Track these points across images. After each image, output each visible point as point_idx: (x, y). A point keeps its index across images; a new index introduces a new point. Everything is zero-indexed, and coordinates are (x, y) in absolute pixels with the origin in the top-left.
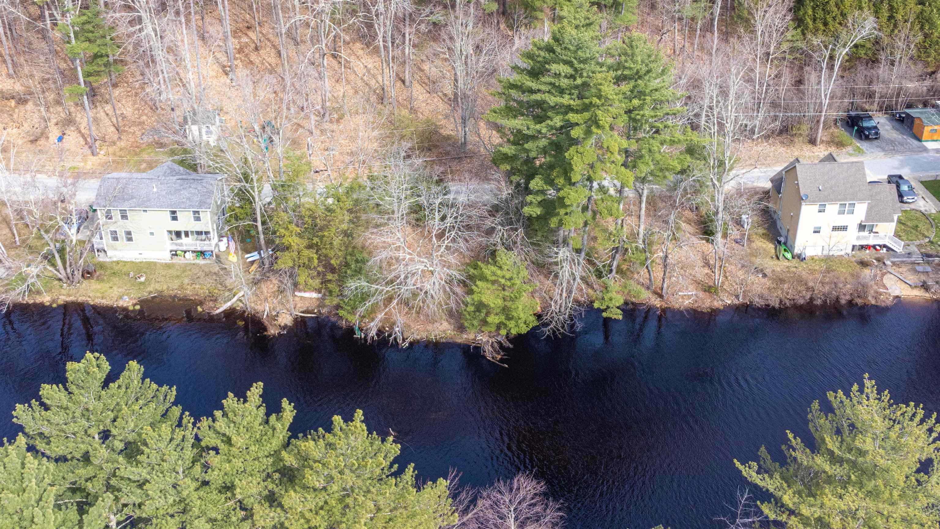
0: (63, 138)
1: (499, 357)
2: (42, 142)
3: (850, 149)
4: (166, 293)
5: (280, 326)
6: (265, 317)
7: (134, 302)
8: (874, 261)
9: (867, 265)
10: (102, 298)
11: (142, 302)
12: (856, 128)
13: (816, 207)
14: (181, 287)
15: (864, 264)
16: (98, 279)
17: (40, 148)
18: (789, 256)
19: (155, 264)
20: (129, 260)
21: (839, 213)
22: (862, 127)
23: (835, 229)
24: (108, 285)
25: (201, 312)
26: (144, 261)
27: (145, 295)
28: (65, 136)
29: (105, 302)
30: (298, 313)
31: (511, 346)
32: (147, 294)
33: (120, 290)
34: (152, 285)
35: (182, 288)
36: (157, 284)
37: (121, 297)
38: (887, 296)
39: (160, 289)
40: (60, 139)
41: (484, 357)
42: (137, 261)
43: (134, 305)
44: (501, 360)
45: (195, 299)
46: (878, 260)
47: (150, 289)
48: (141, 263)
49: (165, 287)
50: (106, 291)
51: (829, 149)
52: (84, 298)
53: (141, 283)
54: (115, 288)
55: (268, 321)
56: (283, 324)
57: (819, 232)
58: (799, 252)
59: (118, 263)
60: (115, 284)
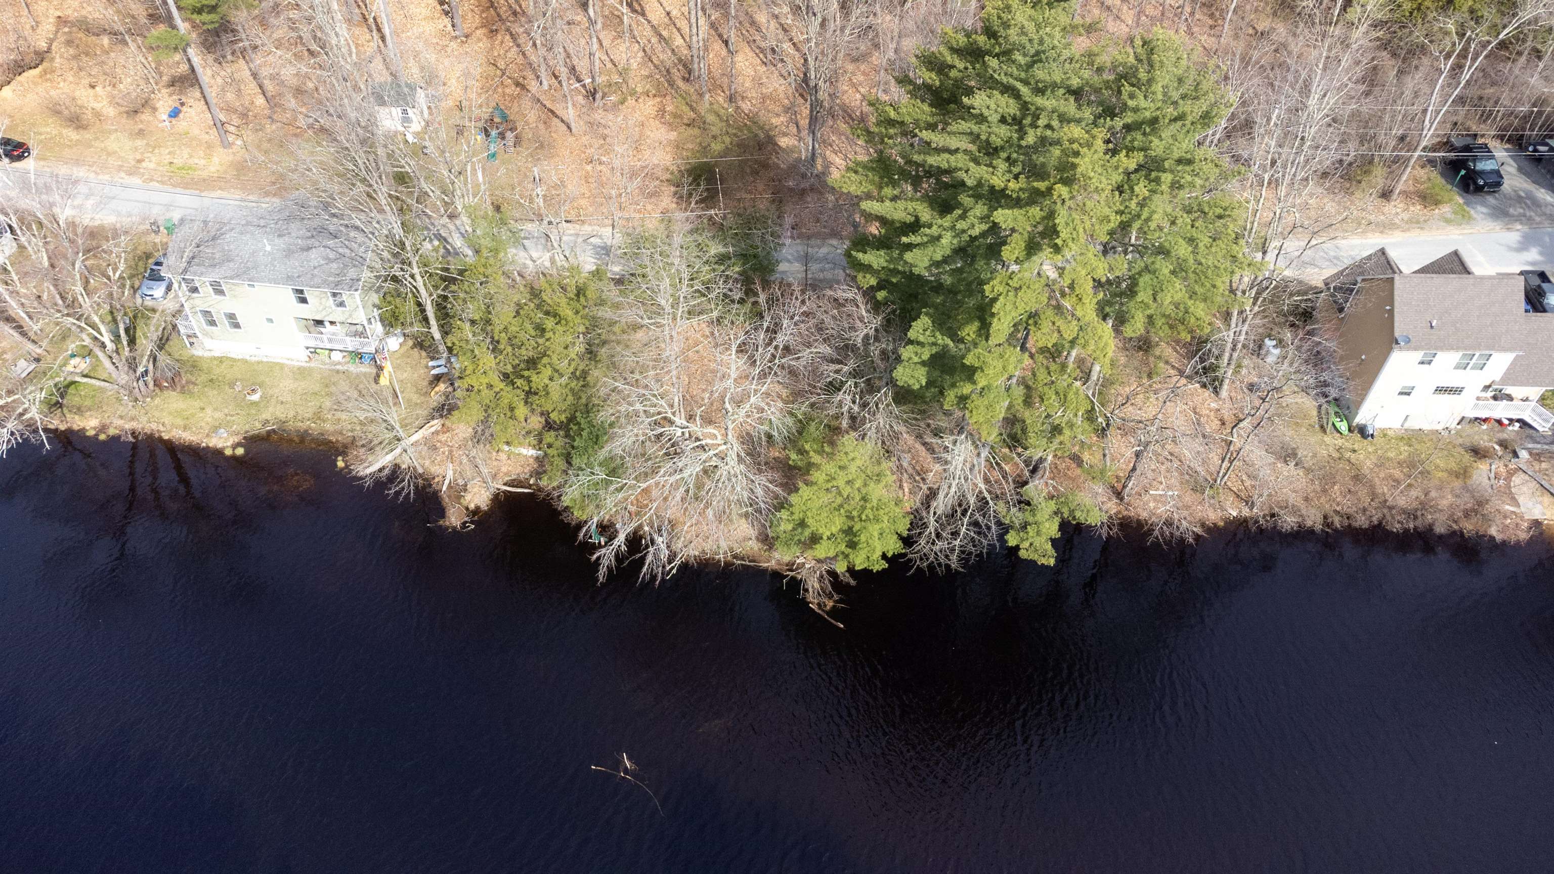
0: (180, 111)
1: (830, 604)
2: (146, 116)
3: (1446, 209)
4: (291, 426)
5: (467, 509)
6: (444, 488)
7: (237, 439)
8: (1497, 447)
9: (1485, 457)
10: (185, 428)
11: (251, 441)
12: (1463, 172)
13: (1419, 355)
14: (318, 416)
15: (1478, 453)
16: (183, 392)
17: (141, 126)
18: (1343, 426)
19: (282, 366)
20: (240, 357)
21: (1457, 367)
22: (1474, 171)
23: (1440, 390)
24: (197, 404)
25: (342, 469)
26: (265, 360)
27: (257, 427)
28: (184, 109)
29: (188, 437)
30: (499, 487)
31: (853, 582)
32: (260, 426)
33: (218, 415)
34: (271, 409)
35: (319, 418)
36: (279, 407)
37: (215, 429)
38: (1519, 521)
39: (282, 417)
40: (175, 114)
41: (805, 603)
42: (253, 359)
43: (234, 447)
44: (833, 612)
45: (337, 441)
46: (1503, 444)
47: (266, 415)
48: (258, 363)
49: (291, 414)
50: (193, 415)
51: (1412, 208)
52: (154, 426)
53: (254, 404)
54: (209, 411)
55: (449, 497)
56: (472, 506)
57: (1408, 394)
58: (1363, 422)
59: (221, 360)
60: (210, 403)
